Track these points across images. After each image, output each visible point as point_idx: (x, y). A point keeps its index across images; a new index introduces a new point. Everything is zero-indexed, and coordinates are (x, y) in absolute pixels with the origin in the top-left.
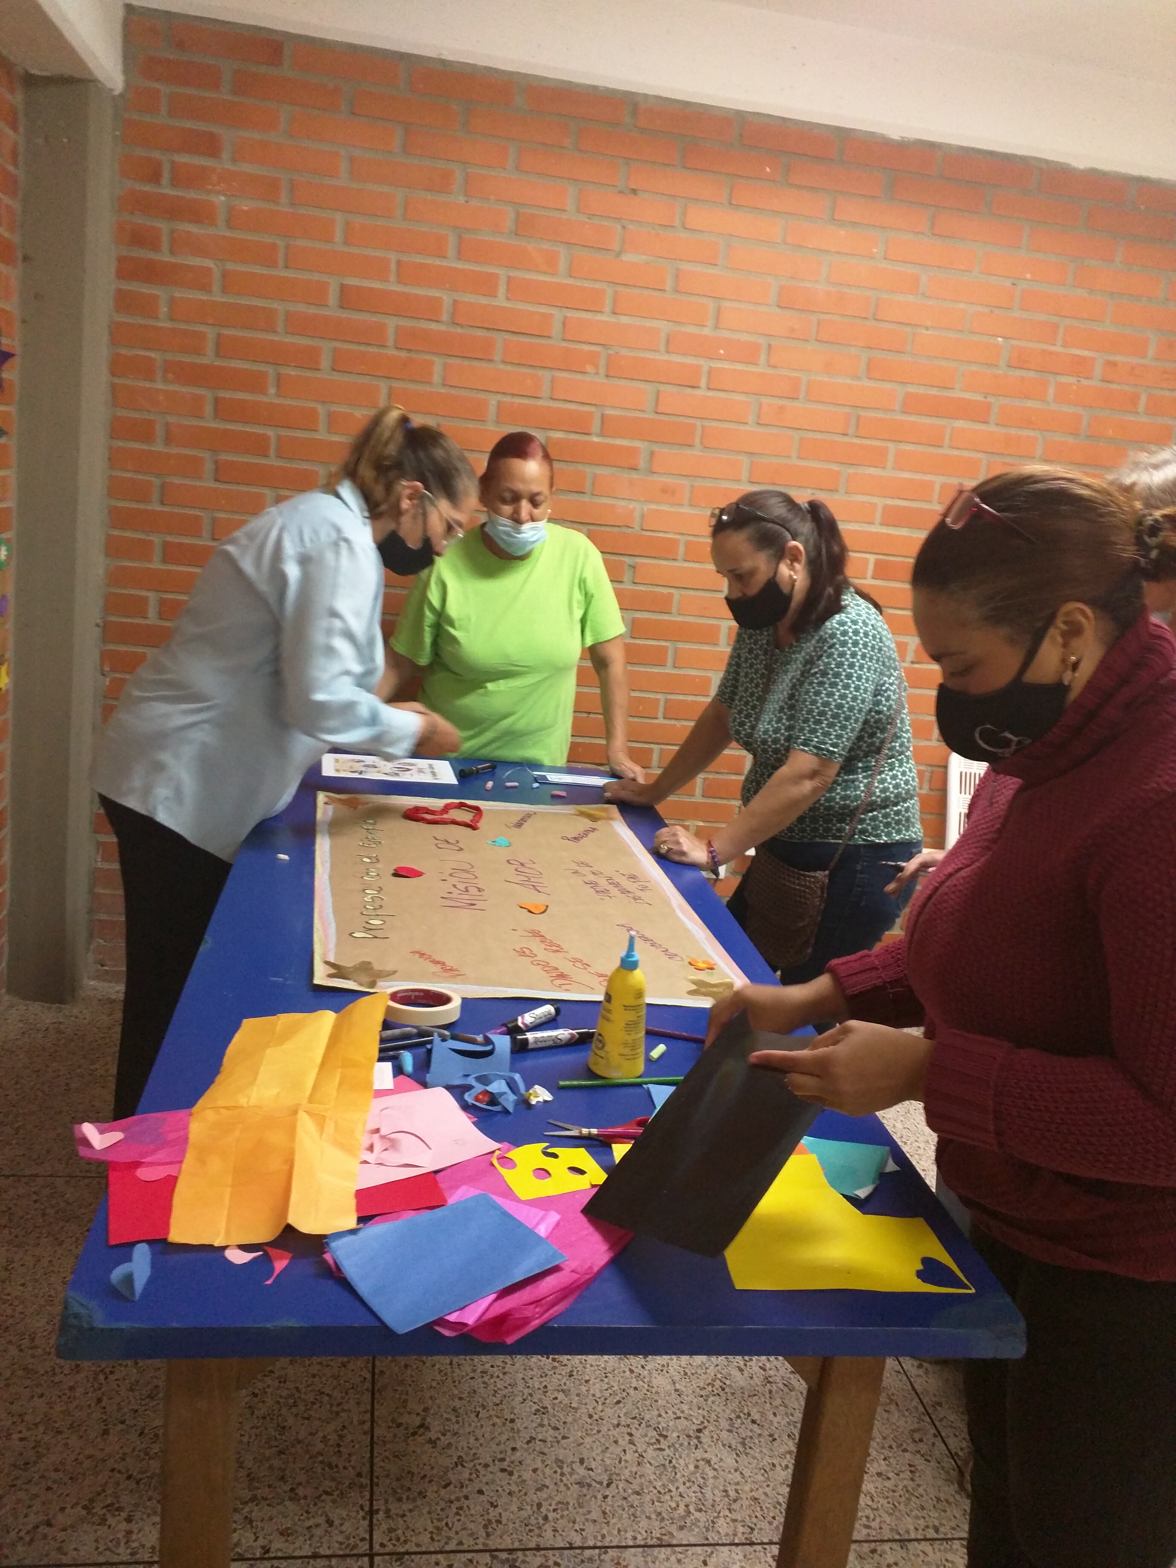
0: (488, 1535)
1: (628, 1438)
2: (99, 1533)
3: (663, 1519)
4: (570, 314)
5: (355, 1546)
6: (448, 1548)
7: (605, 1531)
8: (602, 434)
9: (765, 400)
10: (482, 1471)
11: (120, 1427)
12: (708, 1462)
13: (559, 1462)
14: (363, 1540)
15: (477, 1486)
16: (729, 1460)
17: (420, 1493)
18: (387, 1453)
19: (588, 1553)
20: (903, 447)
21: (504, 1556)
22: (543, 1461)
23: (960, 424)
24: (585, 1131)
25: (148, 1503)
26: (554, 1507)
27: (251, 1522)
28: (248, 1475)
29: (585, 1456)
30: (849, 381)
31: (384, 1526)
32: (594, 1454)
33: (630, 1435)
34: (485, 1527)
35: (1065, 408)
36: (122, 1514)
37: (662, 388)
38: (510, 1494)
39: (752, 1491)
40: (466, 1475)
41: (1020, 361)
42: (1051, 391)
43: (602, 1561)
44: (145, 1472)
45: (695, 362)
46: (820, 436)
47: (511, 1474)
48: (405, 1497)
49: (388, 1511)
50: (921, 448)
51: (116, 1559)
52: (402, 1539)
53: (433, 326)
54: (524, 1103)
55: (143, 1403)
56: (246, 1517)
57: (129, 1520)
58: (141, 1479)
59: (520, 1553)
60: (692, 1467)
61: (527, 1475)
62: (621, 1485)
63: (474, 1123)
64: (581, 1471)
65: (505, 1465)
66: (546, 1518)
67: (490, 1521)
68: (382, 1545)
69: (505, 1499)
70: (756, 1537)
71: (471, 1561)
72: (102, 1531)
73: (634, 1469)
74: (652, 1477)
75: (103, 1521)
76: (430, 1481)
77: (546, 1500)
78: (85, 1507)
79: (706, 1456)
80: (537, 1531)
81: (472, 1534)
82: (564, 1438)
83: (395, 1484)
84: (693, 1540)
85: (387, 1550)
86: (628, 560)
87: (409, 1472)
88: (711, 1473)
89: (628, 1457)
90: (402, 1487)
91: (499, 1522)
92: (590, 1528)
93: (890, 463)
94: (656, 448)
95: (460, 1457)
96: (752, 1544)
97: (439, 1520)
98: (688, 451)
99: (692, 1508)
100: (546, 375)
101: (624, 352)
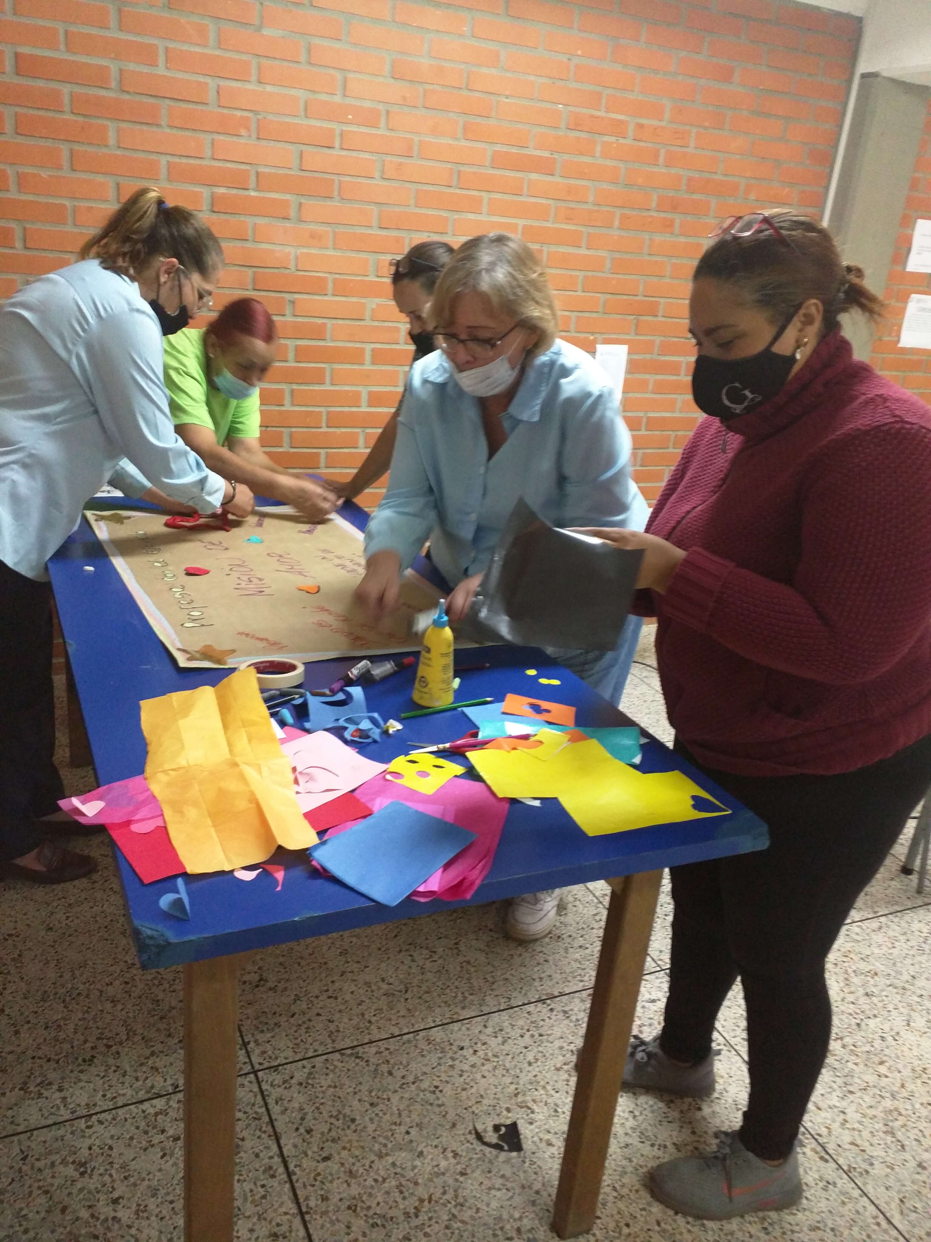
0: (333, 1041)
1: (410, 958)
2: (40, 1104)
3: (449, 1006)
4: (222, 83)
5: (241, 1069)
6: (307, 1056)
7: (413, 1021)
8: (257, 189)
9: (389, 158)
10: (315, 1001)
11: (26, 1026)
12: (468, 962)
13: (368, 984)
14: (245, 1063)
15: (315, 1011)
16: (482, 958)
17: (276, 1024)
18: (242, 1003)
19: (405, 1037)
20: (494, 196)
21: (349, 1052)
22: (356, 986)
23: (534, 176)
24: (441, 746)
25: (72, 1075)
26: (373, 1013)
27: (157, 1070)
28: (143, 1039)
29: (384, 975)
30: (451, 142)
31: (257, 1051)
32: (390, 973)
33: (411, 956)
34: (329, 1036)
35: (609, 162)
36: (54, 1087)
37: (304, 148)
38: (340, 1011)
39: (502, 974)
40: (304, 1006)
41: (576, 124)
42: (598, 148)
43: (417, 1040)
44: (61, 1053)
45: (330, 126)
46: (431, 188)
47: (336, 998)
48: (265, 1029)
49: (256, 1041)
50: (506, 197)
51: (61, 1119)
52: (273, 1057)
53: (103, 93)
54: (386, 732)
55: (39, 1005)
56: (152, 1068)
57: (60, 1090)
58: (59, 1060)
59: (359, 1048)
60: (459, 968)
61: (348, 997)
62: (415, 989)
63: (358, 752)
64: (385, 986)
65: (330, 993)
66: (370, 1022)
67: (332, 1032)
68: (260, 1064)
69: (337, 1015)
70: (514, 1003)
71: (327, 1060)
72: (41, 1102)
73: (420, 978)
74: (435, 980)
75: (40, 1095)
76: (281, 1015)
77: (366, 1010)
78: (21, 1089)
79: (466, 959)
80: (367, 1031)
81: (321, 1043)
82: (366, 967)
83: (255, 1022)
84: (473, 1014)
85: (265, 1066)
86: (288, 296)
87: (263, 1012)
88: (473, 969)
89: (413, 971)
90: (261, 1022)
91: (338, 1031)
92: (402, 1021)
93: (485, 209)
94: (303, 200)
95: (296, 995)
96: (512, 1008)
97: (296, 1039)
98: (329, 203)
99: (466, 994)
100: (207, 138)
101: (270, 117)
